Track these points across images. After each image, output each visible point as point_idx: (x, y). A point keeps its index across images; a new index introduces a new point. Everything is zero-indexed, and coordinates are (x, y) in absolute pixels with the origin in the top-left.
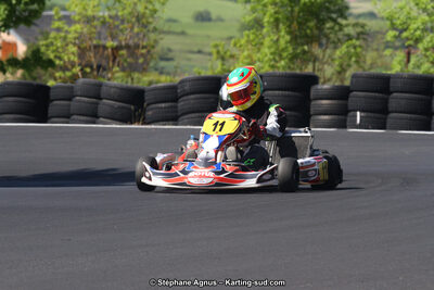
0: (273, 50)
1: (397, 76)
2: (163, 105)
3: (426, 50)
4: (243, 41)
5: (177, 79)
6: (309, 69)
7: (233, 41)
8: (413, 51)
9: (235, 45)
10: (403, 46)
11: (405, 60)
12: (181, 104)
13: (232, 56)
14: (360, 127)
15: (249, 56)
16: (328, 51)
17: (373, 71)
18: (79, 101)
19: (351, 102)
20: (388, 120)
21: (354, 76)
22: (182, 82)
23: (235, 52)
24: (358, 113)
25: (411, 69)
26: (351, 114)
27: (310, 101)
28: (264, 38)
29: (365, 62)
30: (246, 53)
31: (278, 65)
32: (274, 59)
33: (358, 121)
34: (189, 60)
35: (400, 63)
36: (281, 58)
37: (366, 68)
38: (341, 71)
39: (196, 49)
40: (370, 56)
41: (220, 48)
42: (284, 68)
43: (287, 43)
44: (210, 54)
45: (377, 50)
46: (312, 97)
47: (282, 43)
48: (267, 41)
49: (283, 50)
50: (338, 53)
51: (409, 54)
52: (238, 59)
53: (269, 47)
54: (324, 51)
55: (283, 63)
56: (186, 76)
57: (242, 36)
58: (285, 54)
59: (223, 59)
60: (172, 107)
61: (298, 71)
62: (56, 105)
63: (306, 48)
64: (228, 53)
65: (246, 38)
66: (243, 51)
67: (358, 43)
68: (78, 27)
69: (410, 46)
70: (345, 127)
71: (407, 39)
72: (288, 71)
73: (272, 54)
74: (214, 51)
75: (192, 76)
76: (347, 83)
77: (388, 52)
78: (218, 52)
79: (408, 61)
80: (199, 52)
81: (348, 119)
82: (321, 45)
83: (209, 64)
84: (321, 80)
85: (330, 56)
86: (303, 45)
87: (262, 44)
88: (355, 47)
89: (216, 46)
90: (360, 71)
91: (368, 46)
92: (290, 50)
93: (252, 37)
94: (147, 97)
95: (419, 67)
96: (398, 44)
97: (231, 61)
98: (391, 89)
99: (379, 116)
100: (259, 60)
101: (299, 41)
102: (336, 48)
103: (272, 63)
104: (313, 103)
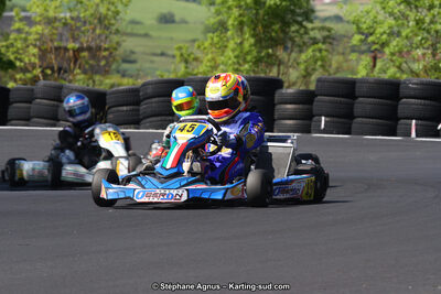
0: (236, 53)
1: (363, 81)
2: (125, 108)
3: (393, 54)
4: (207, 44)
5: (140, 82)
6: (273, 73)
7: (196, 44)
8: (379, 55)
9: (199, 47)
10: (369, 51)
11: (372, 64)
12: (143, 107)
13: (196, 59)
14: (324, 132)
15: (213, 59)
16: (294, 55)
17: (339, 75)
18: (39, 104)
19: (316, 106)
20: (353, 125)
21: (319, 80)
22: (144, 85)
23: (199, 55)
24: (323, 118)
25: (376, 74)
26: (315, 118)
27: (274, 105)
28: (228, 41)
29: (330, 66)
30: (210, 56)
31: (242, 68)
32: (238, 63)
33: (323, 126)
34: (152, 62)
35: (365, 67)
36: (245, 61)
37: (332, 71)
38: (307, 75)
39: (159, 51)
40: (335, 60)
41: (184, 51)
42: (248, 71)
43: (251, 46)
44: (174, 57)
45: (343, 54)
46: (276, 101)
47: (246, 45)
48: (231, 45)
49: (248, 53)
50: (303, 57)
51: (375, 59)
52: (202, 62)
53: (233, 51)
54: (290, 55)
55: (247, 66)
56: (149, 79)
57: (206, 39)
58: (249, 58)
59: (186, 62)
60: (133, 110)
61: (262, 75)
62: (16, 108)
63: (270, 51)
64: (192, 56)
65: (209, 41)
66: (207, 54)
67: (323, 47)
68: (39, 28)
69: (376, 49)
70: (309, 132)
71: (374, 43)
72: (252, 75)
73: (236, 57)
74: (177, 53)
75: (155, 79)
76: (312, 87)
77: (353, 56)
78: (182, 55)
79: (374, 66)
80: (163, 54)
81: (313, 123)
82: (285, 48)
83: (173, 67)
84: (286, 85)
85: (295, 60)
86: (268, 47)
87: (226, 47)
88: (320, 50)
89: (180, 48)
90: (326, 75)
91: (333, 50)
92: (255, 53)
93: (216, 39)
94: (109, 100)
95: (385, 72)
96: (364, 48)
97: (195, 63)
98: (357, 94)
99: (344, 121)
100: (223, 63)
101: (264, 44)
102: (301, 52)
103: (236, 67)
104: (278, 107)
